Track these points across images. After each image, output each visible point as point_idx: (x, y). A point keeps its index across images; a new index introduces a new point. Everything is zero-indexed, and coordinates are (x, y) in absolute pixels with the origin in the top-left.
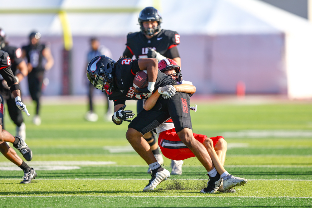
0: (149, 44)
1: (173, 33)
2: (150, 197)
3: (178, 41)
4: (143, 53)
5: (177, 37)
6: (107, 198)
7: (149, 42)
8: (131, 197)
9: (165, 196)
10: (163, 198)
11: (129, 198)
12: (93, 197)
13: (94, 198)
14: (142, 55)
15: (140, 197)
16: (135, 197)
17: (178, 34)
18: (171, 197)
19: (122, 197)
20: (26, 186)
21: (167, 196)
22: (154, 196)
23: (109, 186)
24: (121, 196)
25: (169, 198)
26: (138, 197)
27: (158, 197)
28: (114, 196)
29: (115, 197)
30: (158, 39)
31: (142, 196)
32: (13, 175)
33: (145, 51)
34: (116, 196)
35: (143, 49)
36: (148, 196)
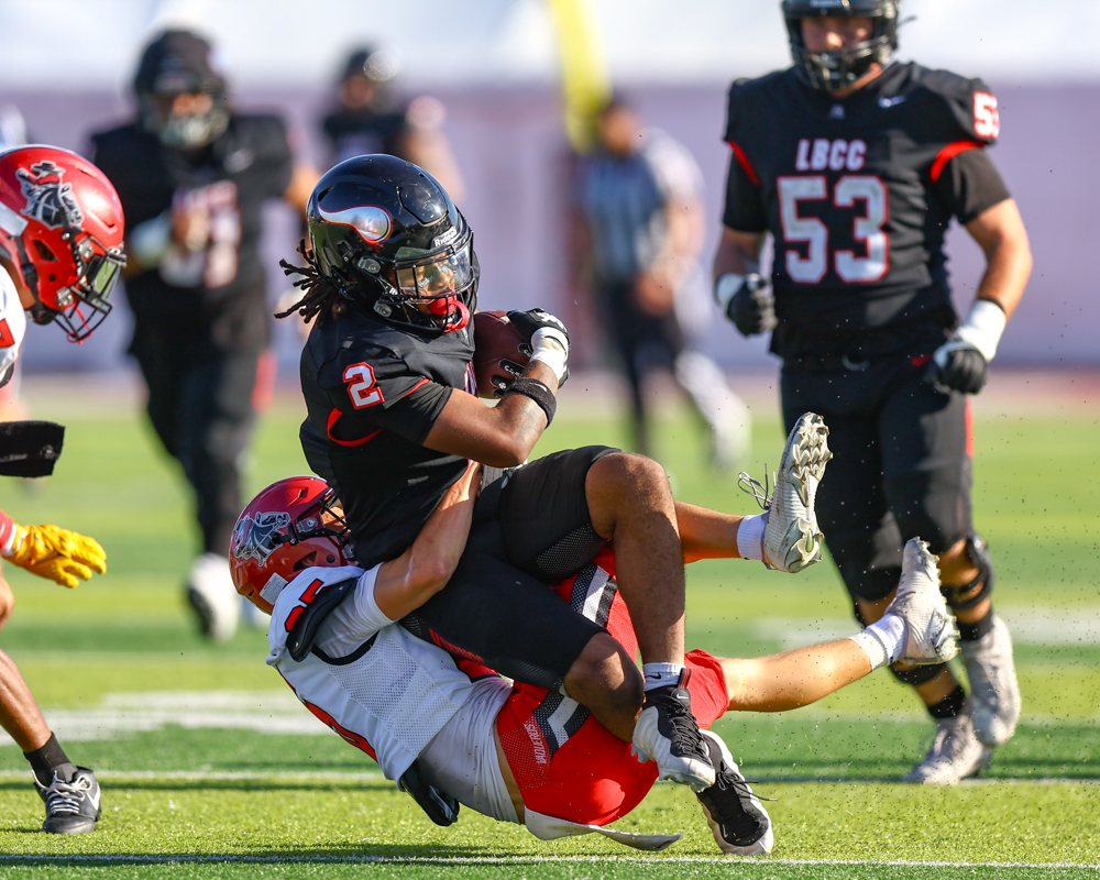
0: (837, 121)
1: (965, 86)
2: (979, 869)
3: (986, 125)
4: (802, 164)
5: (981, 101)
6: (769, 869)
7: (838, 111)
8: (884, 867)
9: (1050, 865)
10: (1041, 871)
11: (876, 871)
12: (704, 864)
13: (707, 867)
14: (794, 172)
15: (929, 869)
16: (905, 868)
17: (986, 90)
18: (1081, 866)
19: (840, 866)
20: (379, 811)
21: (1058, 865)
22: (995, 864)
23: (780, 814)
24: (835, 862)
25: (1071, 870)
26: (920, 868)
27: (1015, 868)
28: (804, 862)
29: (807, 866)
30: (887, 103)
31: (941, 864)
32: (318, 757)
33: (809, 157)
34: (812, 862)
35: (804, 146)
36: (967, 864)
